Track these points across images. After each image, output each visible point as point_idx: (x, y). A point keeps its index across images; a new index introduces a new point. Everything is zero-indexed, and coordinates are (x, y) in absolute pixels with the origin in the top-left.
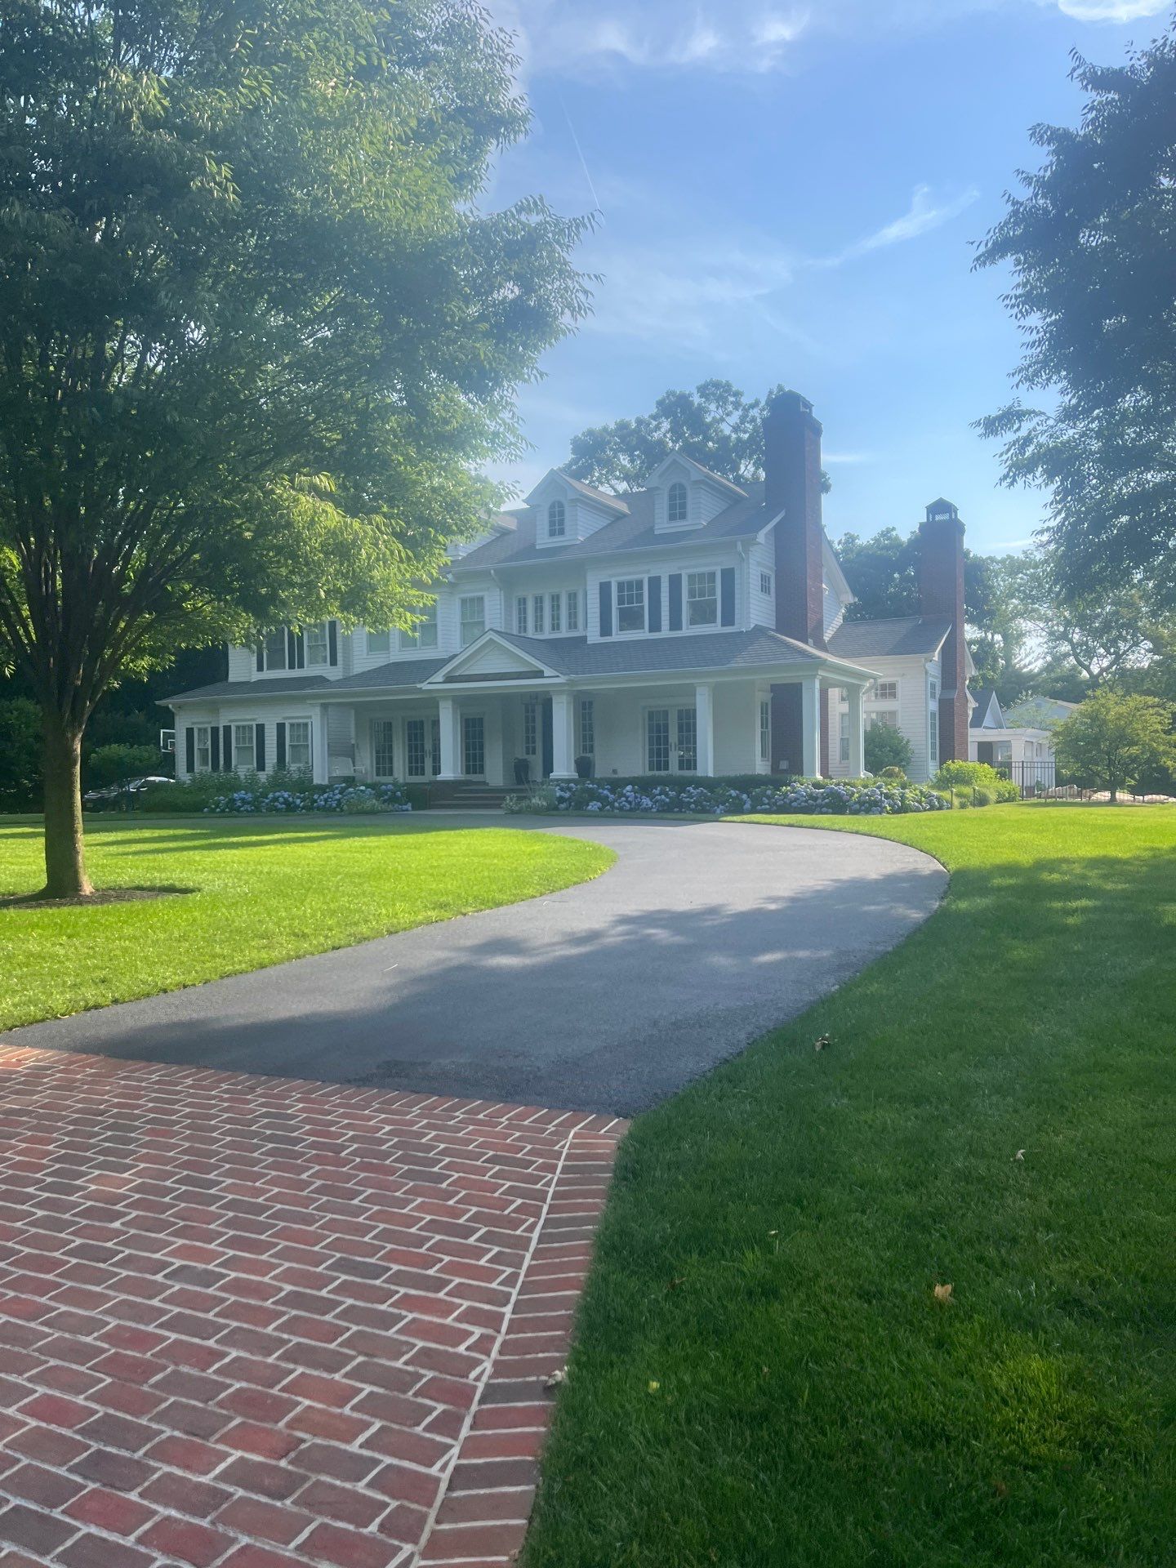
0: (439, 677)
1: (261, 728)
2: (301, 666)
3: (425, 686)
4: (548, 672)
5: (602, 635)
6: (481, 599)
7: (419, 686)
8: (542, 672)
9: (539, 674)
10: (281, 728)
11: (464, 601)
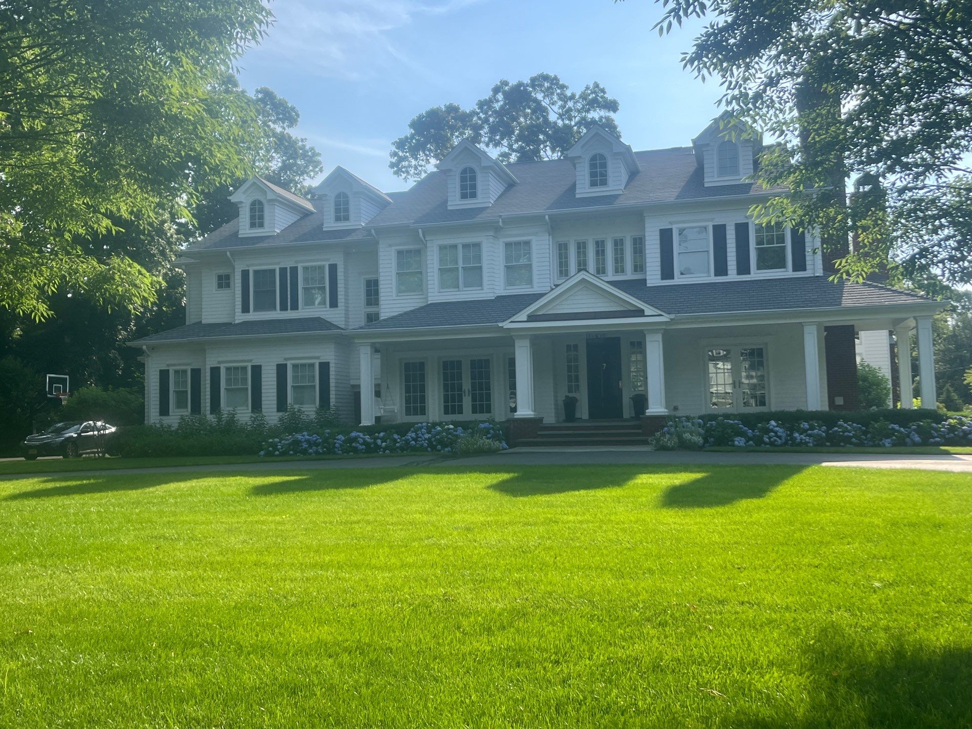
0: (523, 316)
1: (257, 371)
2: (295, 307)
3: (507, 325)
4: (649, 310)
5: (664, 277)
6: (527, 243)
7: (500, 325)
8: (643, 311)
9: (640, 313)
10: (281, 370)
11: (508, 245)
